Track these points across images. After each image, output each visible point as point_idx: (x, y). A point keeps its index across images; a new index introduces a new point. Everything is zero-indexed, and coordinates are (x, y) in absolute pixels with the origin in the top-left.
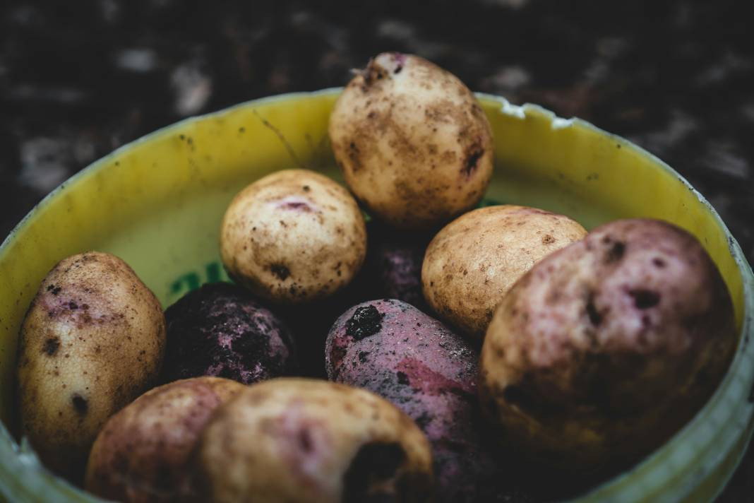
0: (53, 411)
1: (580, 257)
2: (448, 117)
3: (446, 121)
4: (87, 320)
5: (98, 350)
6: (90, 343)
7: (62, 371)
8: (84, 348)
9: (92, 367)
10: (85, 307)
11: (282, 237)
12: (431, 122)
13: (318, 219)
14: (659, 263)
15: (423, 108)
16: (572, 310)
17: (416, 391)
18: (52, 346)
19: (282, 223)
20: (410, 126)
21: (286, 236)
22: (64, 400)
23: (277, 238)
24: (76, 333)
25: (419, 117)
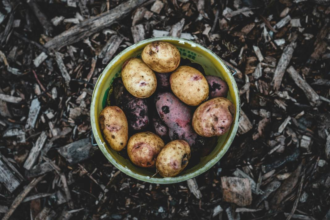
0: (118, 147)
1: (210, 118)
2: (172, 62)
3: (171, 63)
4: (117, 130)
5: (121, 134)
6: (120, 134)
7: (117, 141)
8: (119, 135)
9: (121, 138)
10: (116, 128)
11: (143, 93)
12: (168, 64)
13: (148, 86)
14: (224, 122)
15: (166, 62)
16: (210, 129)
17: (181, 127)
18: (113, 137)
19: (142, 90)
20: (164, 65)
21: (144, 93)
22: (119, 145)
23: (142, 93)
24: (117, 133)
25: (166, 63)
